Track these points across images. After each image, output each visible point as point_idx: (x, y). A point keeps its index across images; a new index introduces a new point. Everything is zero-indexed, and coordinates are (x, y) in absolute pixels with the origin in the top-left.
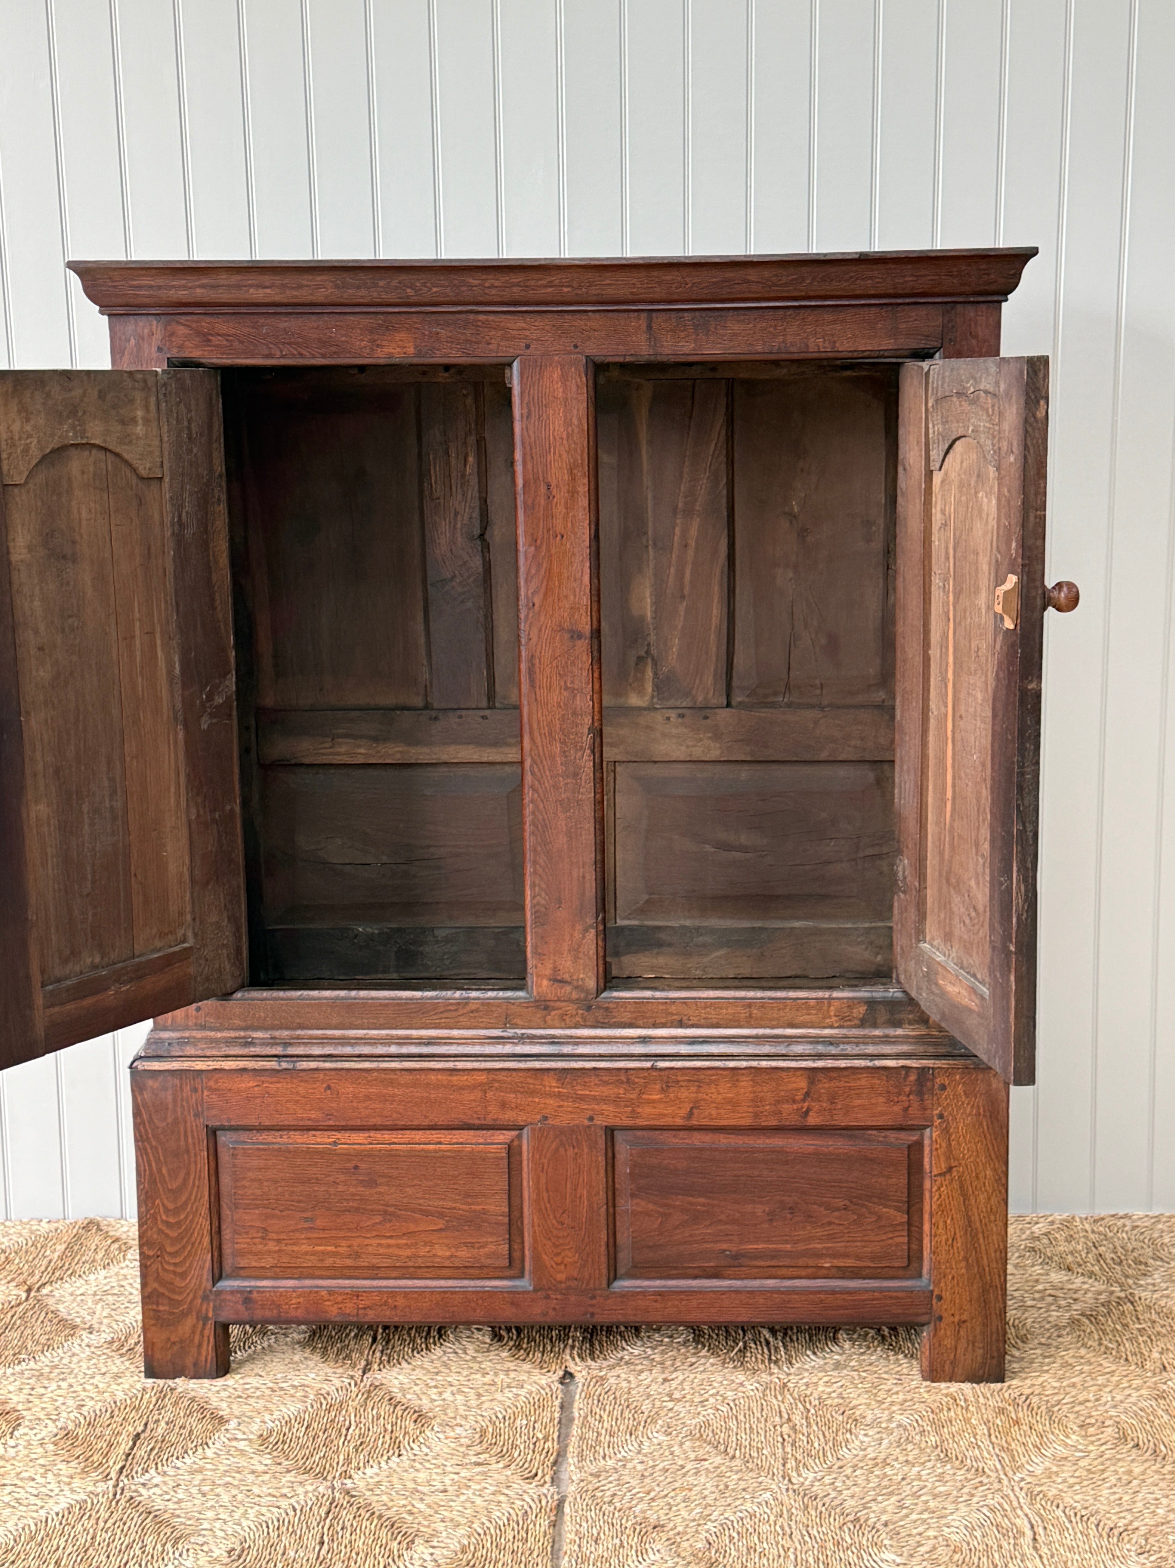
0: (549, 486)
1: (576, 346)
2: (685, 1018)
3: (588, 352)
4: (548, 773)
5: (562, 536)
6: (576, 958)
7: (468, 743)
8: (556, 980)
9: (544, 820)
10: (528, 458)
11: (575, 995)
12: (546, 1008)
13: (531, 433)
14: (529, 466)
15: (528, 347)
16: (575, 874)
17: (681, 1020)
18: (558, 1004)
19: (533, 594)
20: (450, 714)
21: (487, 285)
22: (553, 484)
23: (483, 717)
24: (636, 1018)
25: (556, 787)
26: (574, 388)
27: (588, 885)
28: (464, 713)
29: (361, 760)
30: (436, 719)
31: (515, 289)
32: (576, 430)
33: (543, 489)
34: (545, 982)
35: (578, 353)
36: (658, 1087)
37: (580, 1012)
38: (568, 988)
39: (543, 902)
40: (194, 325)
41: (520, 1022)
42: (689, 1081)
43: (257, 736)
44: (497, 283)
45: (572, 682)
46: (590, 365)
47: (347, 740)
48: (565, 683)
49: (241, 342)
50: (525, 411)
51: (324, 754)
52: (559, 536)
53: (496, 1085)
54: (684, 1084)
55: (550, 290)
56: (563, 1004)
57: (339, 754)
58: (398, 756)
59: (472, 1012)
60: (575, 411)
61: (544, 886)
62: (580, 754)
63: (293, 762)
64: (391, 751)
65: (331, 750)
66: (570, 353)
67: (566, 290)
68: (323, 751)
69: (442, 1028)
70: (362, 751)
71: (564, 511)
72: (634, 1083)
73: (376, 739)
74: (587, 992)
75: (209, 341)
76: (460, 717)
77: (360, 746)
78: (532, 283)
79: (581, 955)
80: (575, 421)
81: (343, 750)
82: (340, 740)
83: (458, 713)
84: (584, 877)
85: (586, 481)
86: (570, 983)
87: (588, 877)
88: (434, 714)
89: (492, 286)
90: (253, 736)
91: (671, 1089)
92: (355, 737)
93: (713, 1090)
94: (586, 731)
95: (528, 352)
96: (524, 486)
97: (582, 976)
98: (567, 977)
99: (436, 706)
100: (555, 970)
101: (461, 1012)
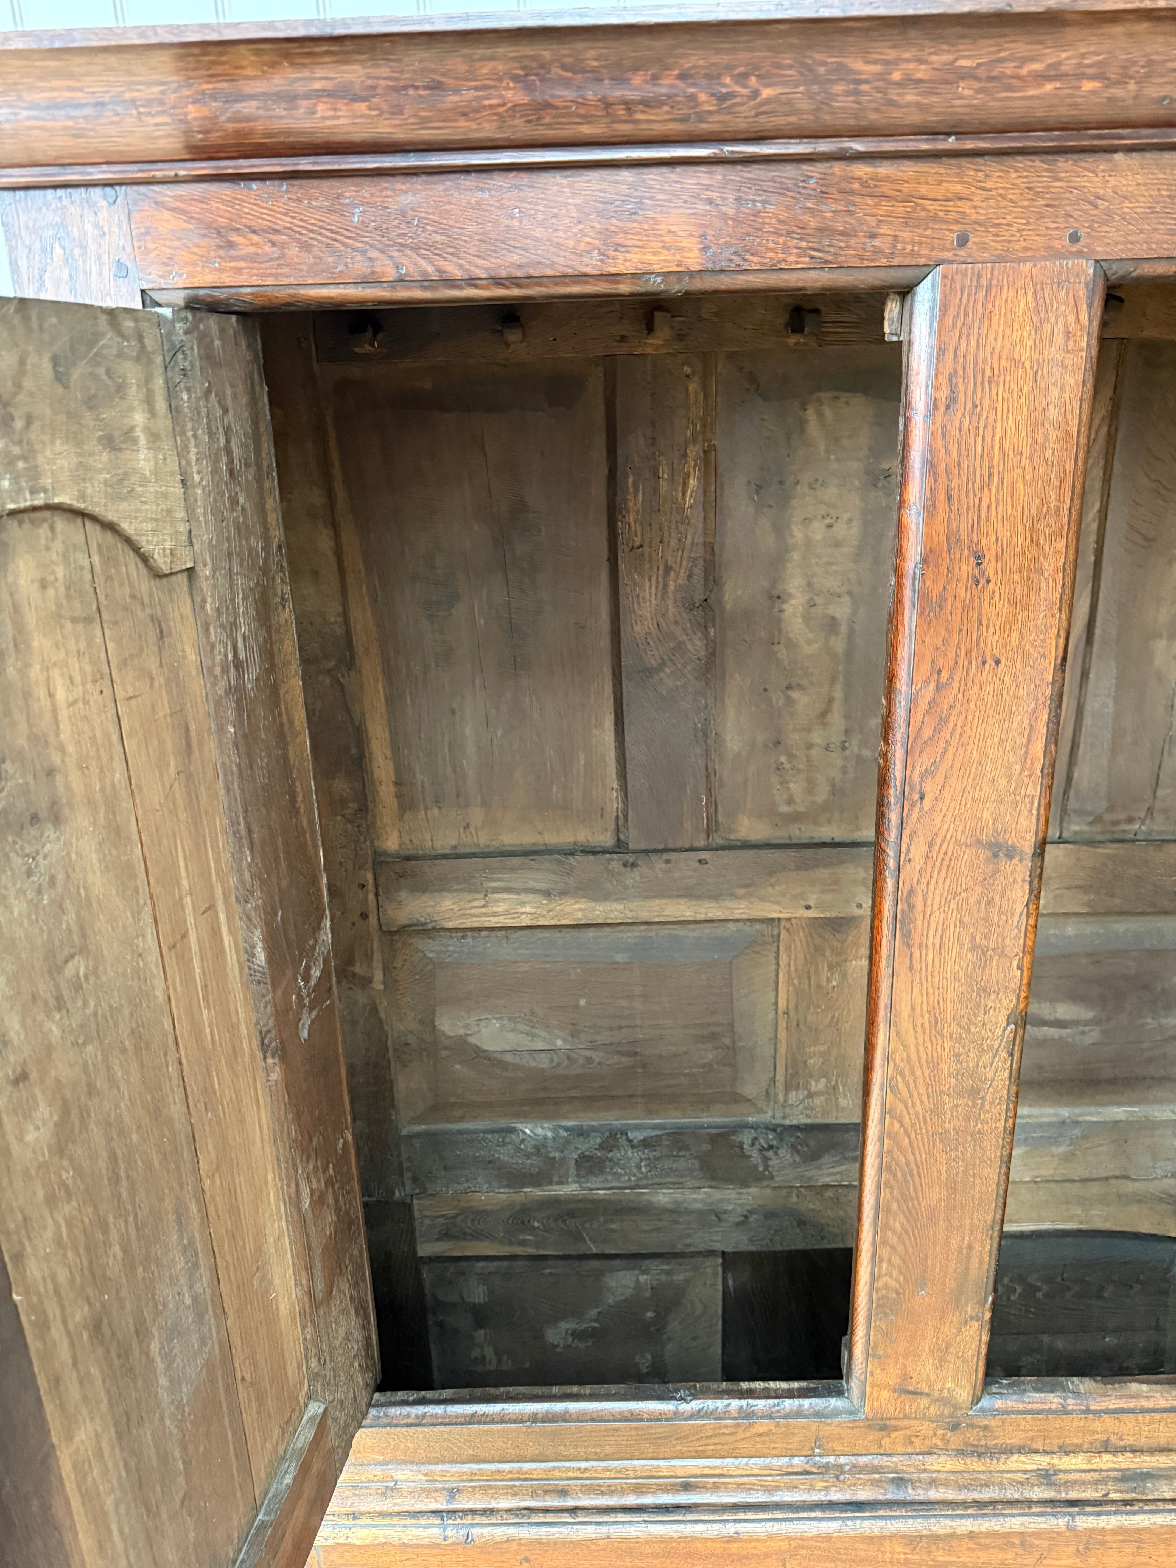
0: (979, 558)
1: (1075, 238)
2: (1113, 1439)
3: (1102, 251)
4: (922, 1090)
5: (998, 662)
6: (942, 1362)
7: (679, 896)
8: (904, 1391)
9: (908, 1163)
10: (941, 496)
11: (933, 1410)
12: (883, 1428)
13: (953, 446)
14: (942, 516)
15: (963, 241)
16: (954, 1242)
17: (1107, 1442)
18: (906, 1423)
19: (922, 776)
20: (654, 857)
21: (896, 76)
22: (990, 555)
23: (700, 861)
24: (1032, 1439)
25: (936, 1111)
26: (1059, 340)
27: (975, 1261)
28: (672, 856)
29: (526, 921)
30: (634, 865)
31: (965, 89)
32: (1053, 435)
33: (966, 566)
34: (885, 1394)
35: (1080, 254)
36: (1071, 1549)
37: (940, 1432)
38: (924, 1402)
39: (893, 1284)
40: (195, 208)
41: (837, 1446)
42: (1124, 1541)
43: (377, 895)
44: (921, 72)
45: (986, 937)
46: (1100, 283)
47: (505, 896)
48: (973, 937)
49: (306, 247)
50: (943, 395)
51: (474, 916)
52: (990, 662)
53: (804, 1552)
54: (1115, 1545)
55: (1049, 87)
56: (912, 1422)
57: (495, 914)
58: (580, 915)
59: (760, 1435)
60: (1055, 392)
61: (896, 1260)
62: (987, 1057)
63: (430, 926)
64: (568, 909)
65: (483, 910)
66: (1058, 255)
67: (1088, 86)
68: (473, 911)
69: (708, 1457)
70: (527, 909)
71: (1007, 609)
72: (1032, 1546)
73: (548, 894)
74: (956, 1407)
75: (231, 245)
76: (668, 862)
77: (523, 904)
78: (1009, 68)
79: (951, 1358)
80: (1053, 414)
81: (501, 908)
82: (496, 896)
83: (666, 856)
84: (970, 1247)
85: (1061, 546)
86: (928, 1395)
87: (977, 1247)
88: (631, 858)
89: (909, 81)
90: (371, 896)
91: (1093, 1552)
92: (517, 891)
93: (1162, 1552)
94: (1002, 1020)
95: (962, 253)
96: (925, 561)
97: (949, 1385)
98: (923, 1387)
99: (632, 846)
100: (905, 1377)
101: (740, 1436)
